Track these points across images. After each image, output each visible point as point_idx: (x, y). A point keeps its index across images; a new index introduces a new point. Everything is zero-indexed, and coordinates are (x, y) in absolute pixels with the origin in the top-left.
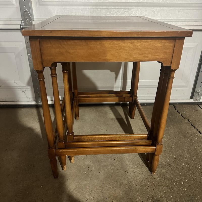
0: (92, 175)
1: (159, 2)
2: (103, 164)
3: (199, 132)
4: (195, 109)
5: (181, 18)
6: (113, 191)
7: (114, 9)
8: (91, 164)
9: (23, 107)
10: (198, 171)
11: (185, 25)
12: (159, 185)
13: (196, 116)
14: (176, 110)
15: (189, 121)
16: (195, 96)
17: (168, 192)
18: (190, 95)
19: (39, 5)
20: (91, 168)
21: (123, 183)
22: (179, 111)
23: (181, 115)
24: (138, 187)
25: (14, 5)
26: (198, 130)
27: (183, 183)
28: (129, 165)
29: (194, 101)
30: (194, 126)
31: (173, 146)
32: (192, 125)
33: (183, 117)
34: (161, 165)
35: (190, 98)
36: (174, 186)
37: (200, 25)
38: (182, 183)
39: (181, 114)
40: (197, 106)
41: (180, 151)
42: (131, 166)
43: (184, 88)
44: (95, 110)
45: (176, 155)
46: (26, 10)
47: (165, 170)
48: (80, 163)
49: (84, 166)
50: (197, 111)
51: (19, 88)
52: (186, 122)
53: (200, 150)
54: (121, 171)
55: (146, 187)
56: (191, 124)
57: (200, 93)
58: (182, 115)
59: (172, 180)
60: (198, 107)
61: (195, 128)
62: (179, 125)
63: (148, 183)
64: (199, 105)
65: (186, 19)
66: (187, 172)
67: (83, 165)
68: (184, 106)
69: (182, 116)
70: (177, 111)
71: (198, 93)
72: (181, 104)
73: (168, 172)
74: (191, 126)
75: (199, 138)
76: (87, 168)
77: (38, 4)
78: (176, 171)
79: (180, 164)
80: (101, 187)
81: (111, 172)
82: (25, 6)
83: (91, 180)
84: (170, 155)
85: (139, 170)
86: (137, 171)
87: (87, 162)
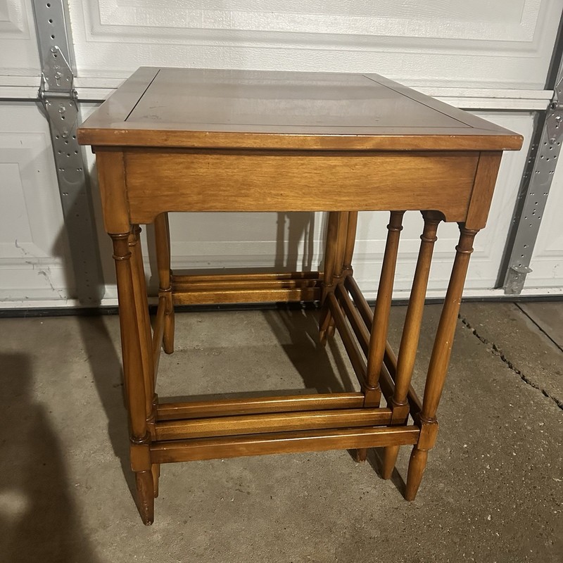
0: (253, 505)
1: (416, 36)
2: (278, 474)
3: (523, 378)
4: (509, 316)
5: (474, 79)
6: (310, 549)
7: (300, 51)
8: (247, 475)
9: (42, 316)
10: (528, 483)
11: (484, 96)
12: (429, 526)
13: (513, 334)
14: (461, 320)
15: (494, 347)
16: (509, 281)
17: (455, 543)
18: (496, 278)
19: (93, 33)
20: (248, 487)
21: (335, 524)
22: (468, 321)
23: (474, 333)
24: (375, 533)
25: (18, 31)
26: (519, 373)
27: (491, 517)
29: (505, 293)
30: (509, 363)
31: (458, 417)
32: (505, 361)
33: (479, 337)
34: (432, 470)
35: (493, 287)
36: (469, 525)
37: (522, 97)
38: (489, 519)
39: (473, 330)
40: (513, 306)
41: (478, 431)
42: (354, 476)
43: (480, 260)
44: (245, 322)
45: (467, 444)
46: (57, 47)
47: (442, 485)
48: (217, 473)
49: (227, 481)
50: (515, 322)
51: (29, 263)
52: (488, 350)
53: (529, 428)
54: (329, 492)
55: (398, 532)
56: (502, 358)
57: (520, 273)
58: (477, 333)
59: (461, 510)
60: (515, 309)
61: (511, 367)
62: (470, 360)
63: (401, 521)
64: (518, 304)
65: (488, 80)
66: (499, 487)
67: (224, 480)
68: (481, 306)
69: (477, 336)
70: (464, 322)
71: (516, 273)
72: (473, 302)
73: (452, 489)
74: (501, 362)
75: (524, 394)
76: (238, 487)
77: (88, 31)
78: (471, 485)
79: (480, 467)
80: (277, 538)
81: (302, 495)
82: (53, 37)
83: (249, 519)
84: (454, 444)
85: (375, 488)
86: (370, 489)
87: (236, 471)
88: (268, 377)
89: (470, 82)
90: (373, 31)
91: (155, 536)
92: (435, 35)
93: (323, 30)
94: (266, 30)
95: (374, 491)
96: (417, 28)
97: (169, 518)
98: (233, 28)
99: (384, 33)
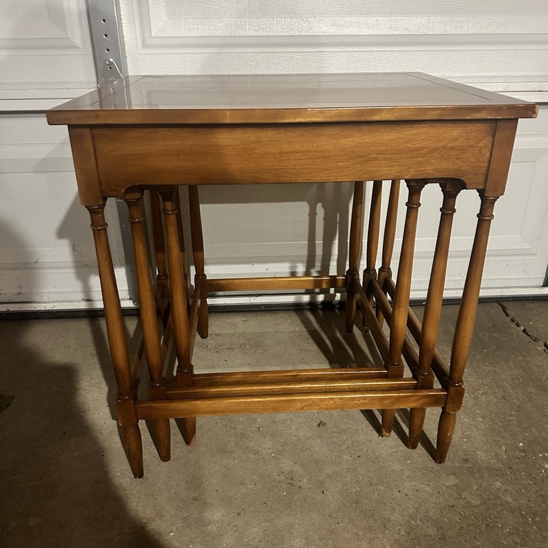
0: (305, 499)
1: (459, 33)
2: (329, 470)
5: (518, 74)
7: (342, 54)
8: (297, 468)
9: (98, 317)
11: (529, 90)
12: (488, 525)
14: (510, 318)
15: (546, 346)
17: (516, 543)
18: (544, 276)
19: (144, 46)
20: (300, 481)
21: (389, 520)
22: (517, 319)
23: (524, 331)
24: (432, 531)
25: (77, 47)
28: (401, 470)
31: (512, 415)
33: (529, 336)
34: (487, 468)
35: (542, 285)
36: (530, 526)
39: (523, 328)
41: (534, 430)
42: (407, 473)
43: (528, 258)
44: (289, 321)
45: (523, 442)
46: (111, 60)
47: (498, 484)
48: (268, 467)
49: (278, 475)
51: (86, 266)
52: (539, 348)
54: (382, 488)
55: (455, 530)
58: (527, 331)
59: (521, 510)
62: (521, 358)
63: (457, 519)
65: (533, 74)
67: (275, 474)
68: (529, 305)
69: (527, 334)
70: (512, 320)
72: (521, 300)
73: (510, 489)
76: (289, 481)
77: (140, 44)
78: (529, 484)
79: (538, 466)
80: (331, 532)
81: (354, 490)
82: (108, 50)
83: (302, 513)
84: (509, 442)
85: (428, 485)
86: (423, 486)
87: (287, 465)
89: (514, 77)
90: (414, 31)
91: (210, 527)
92: (477, 31)
93: (365, 31)
94: (309, 34)
95: (428, 488)
96: (459, 25)
97: (223, 509)
98: (276, 34)
99: (426, 32)
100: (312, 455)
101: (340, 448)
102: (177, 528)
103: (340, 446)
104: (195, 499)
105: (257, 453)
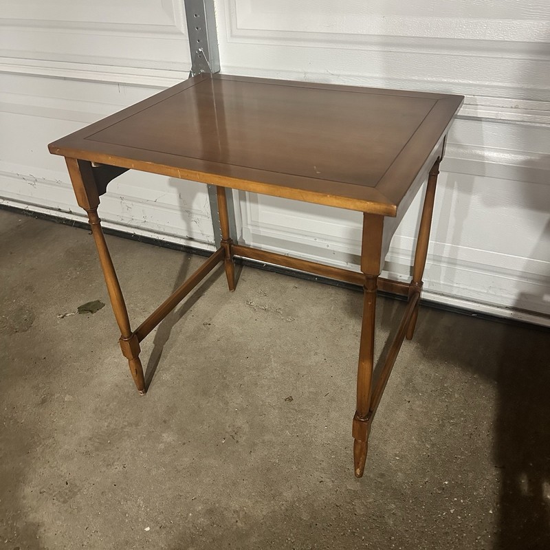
0: (234, 452)
2: (267, 438)
6: (250, 504)
8: (246, 428)
9: (191, 254)
12: (353, 533)
19: (233, 36)
20: (241, 437)
21: (281, 494)
24: (305, 517)
28: (321, 461)
34: (395, 489)
42: (324, 464)
45: (450, 481)
46: (200, 50)
47: (393, 506)
48: (227, 417)
49: (229, 427)
51: (187, 211)
59: (392, 535)
63: (333, 517)
66: (446, 533)
67: (228, 425)
73: (399, 514)
76: (233, 434)
78: (420, 518)
79: (443, 507)
80: (234, 484)
81: (273, 461)
82: (199, 41)
83: (225, 460)
84: (436, 476)
85: (333, 482)
86: (328, 480)
87: (241, 421)
88: (316, 354)
95: (330, 484)
97: (177, 436)
100: (263, 421)
101: (288, 424)
102: (141, 437)
103: (290, 422)
104: (165, 422)
105: (227, 403)
